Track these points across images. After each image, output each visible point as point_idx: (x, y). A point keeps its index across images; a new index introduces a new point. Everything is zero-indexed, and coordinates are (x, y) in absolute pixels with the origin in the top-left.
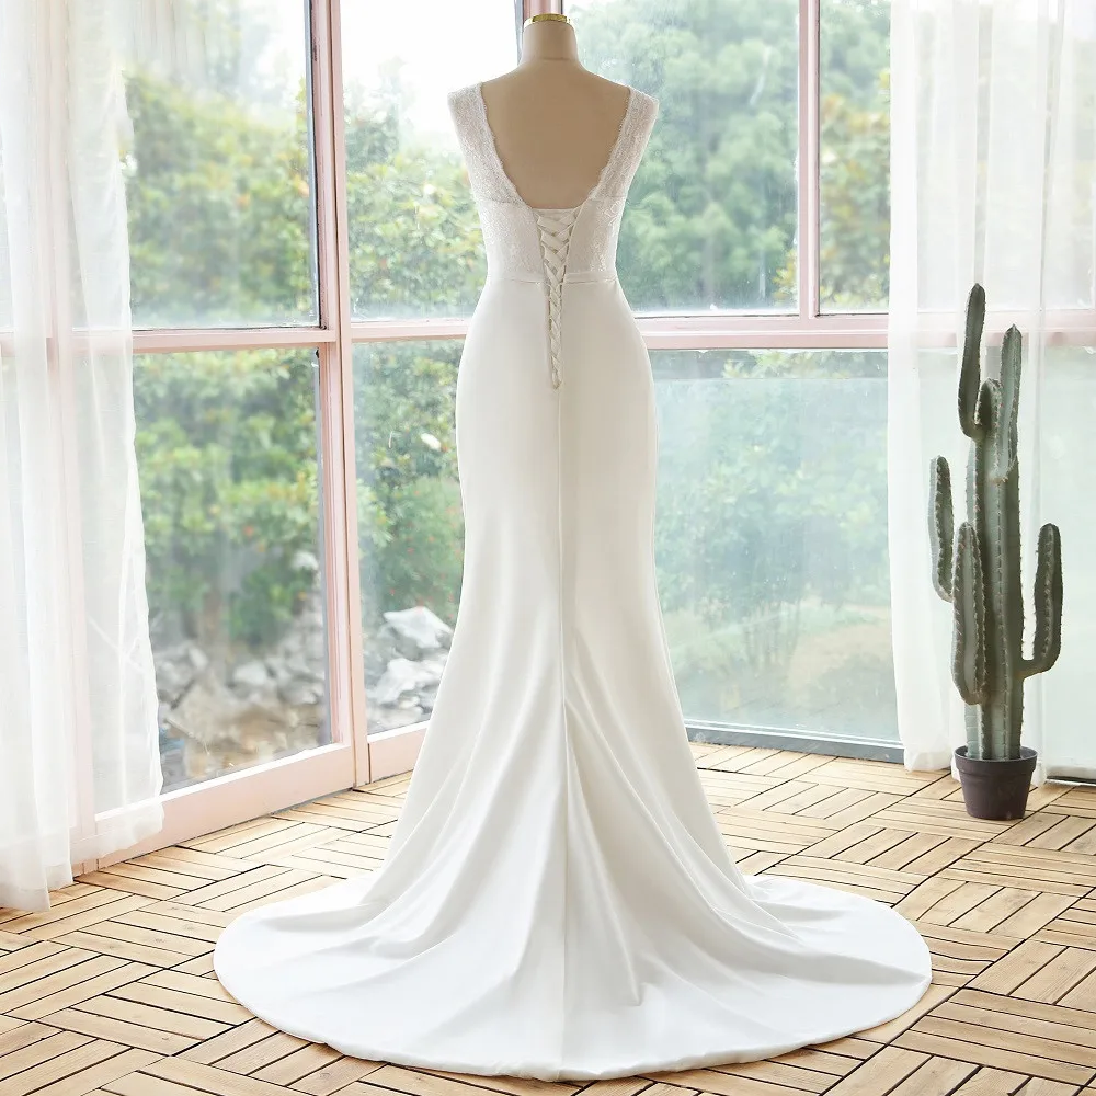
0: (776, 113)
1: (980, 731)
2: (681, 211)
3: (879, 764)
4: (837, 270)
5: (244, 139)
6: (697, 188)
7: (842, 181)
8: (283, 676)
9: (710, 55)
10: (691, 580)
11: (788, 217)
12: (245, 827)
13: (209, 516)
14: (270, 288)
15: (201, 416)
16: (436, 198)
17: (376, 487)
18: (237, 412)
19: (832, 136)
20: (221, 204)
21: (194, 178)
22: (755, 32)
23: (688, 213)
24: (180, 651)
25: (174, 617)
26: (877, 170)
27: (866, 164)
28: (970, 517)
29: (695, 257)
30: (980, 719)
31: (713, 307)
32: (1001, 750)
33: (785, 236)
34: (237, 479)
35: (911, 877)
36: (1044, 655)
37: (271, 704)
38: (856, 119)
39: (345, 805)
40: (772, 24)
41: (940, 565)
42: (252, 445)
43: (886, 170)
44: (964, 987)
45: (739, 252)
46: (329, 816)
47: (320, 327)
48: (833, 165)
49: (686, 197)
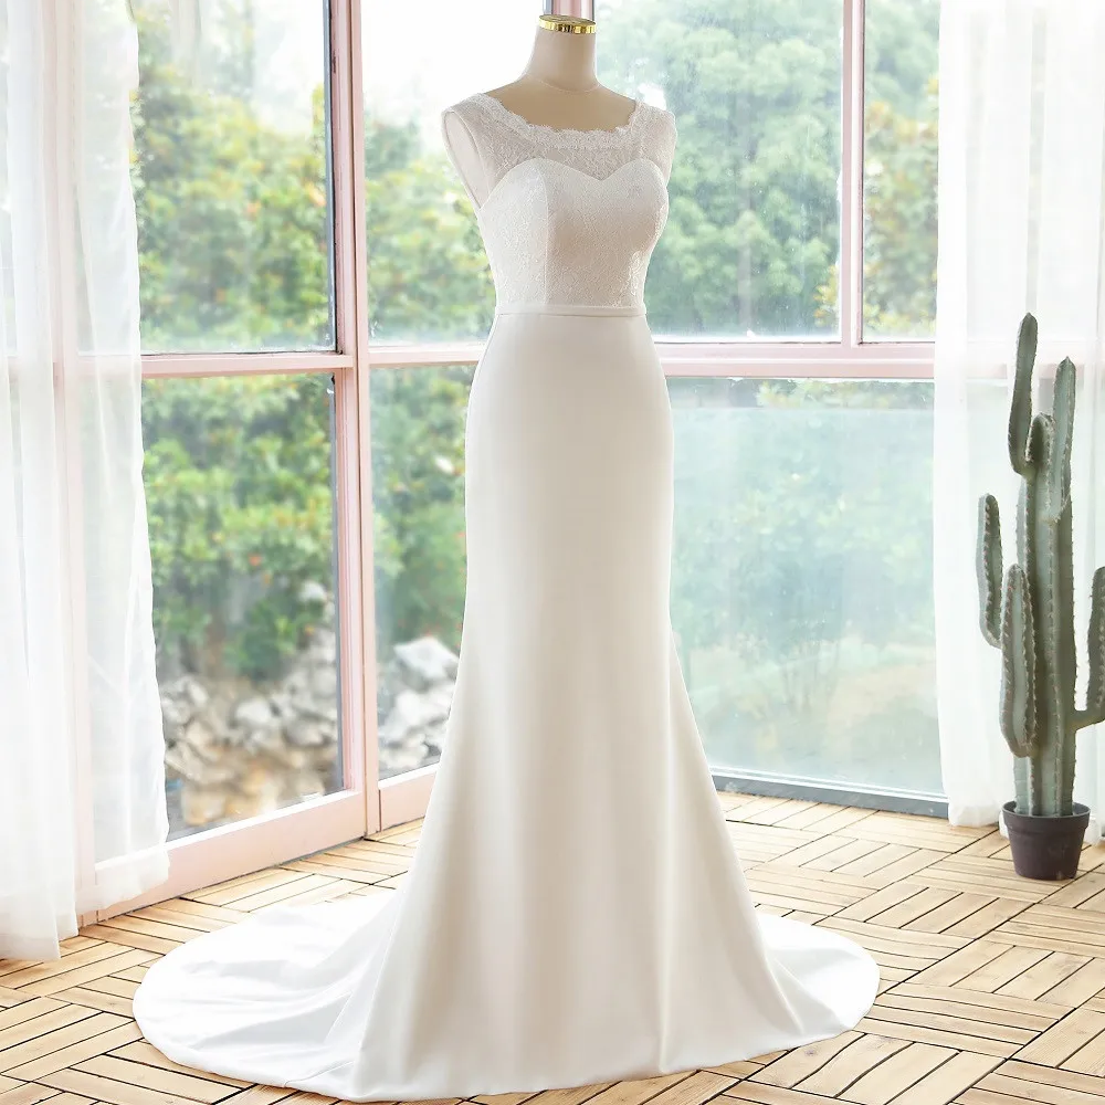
0: (818, 117)
1: (1030, 786)
2: (712, 220)
3: (923, 819)
4: (882, 289)
5: (253, 144)
6: (731, 198)
7: (888, 194)
8: (288, 714)
9: (747, 55)
10: (725, 614)
11: (830, 228)
12: (250, 878)
13: (212, 544)
14: (280, 303)
15: (205, 436)
16: (458, 207)
17: (388, 514)
18: (241, 433)
19: (877, 144)
20: (229, 213)
21: (200, 185)
22: (796, 32)
23: (721, 224)
24: (179, 686)
25: (174, 650)
26: (925, 182)
27: (914, 175)
28: (1020, 560)
29: (729, 270)
30: (1030, 774)
31: (750, 332)
32: (1052, 806)
33: (827, 248)
34: (243, 504)
35: (953, 940)
36: (1098, 705)
37: (275, 744)
38: (904, 126)
39: (355, 855)
40: (815, 22)
41: (988, 609)
42: (259, 468)
43: (934, 182)
44: (1010, 1059)
45: (778, 265)
46: (340, 867)
47: (336, 351)
48: (878, 177)
49: (718, 208)
